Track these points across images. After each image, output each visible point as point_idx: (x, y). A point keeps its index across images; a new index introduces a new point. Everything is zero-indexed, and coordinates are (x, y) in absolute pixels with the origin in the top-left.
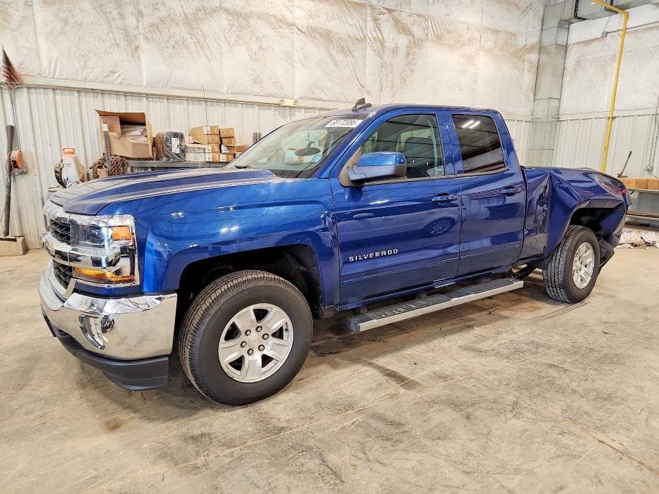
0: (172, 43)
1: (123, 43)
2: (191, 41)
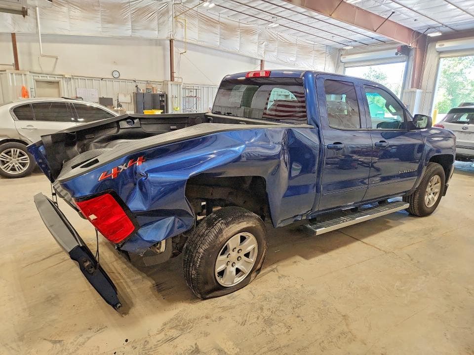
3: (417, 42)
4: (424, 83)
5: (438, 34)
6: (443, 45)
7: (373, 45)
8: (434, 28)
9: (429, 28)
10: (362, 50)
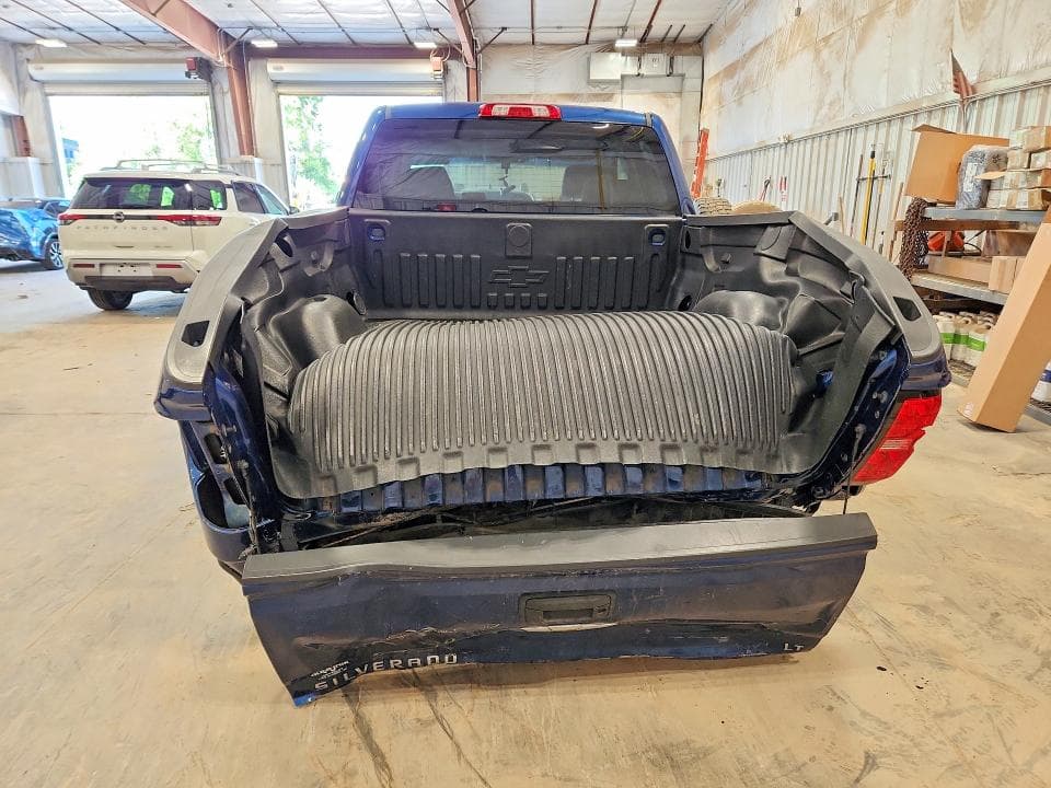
3: (228, 54)
4: (260, 144)
5: (271, 44)
6: (282, 68)
7: (117, 44)
8: (259, 28)
9: (250, 28)
10: (87, 56)
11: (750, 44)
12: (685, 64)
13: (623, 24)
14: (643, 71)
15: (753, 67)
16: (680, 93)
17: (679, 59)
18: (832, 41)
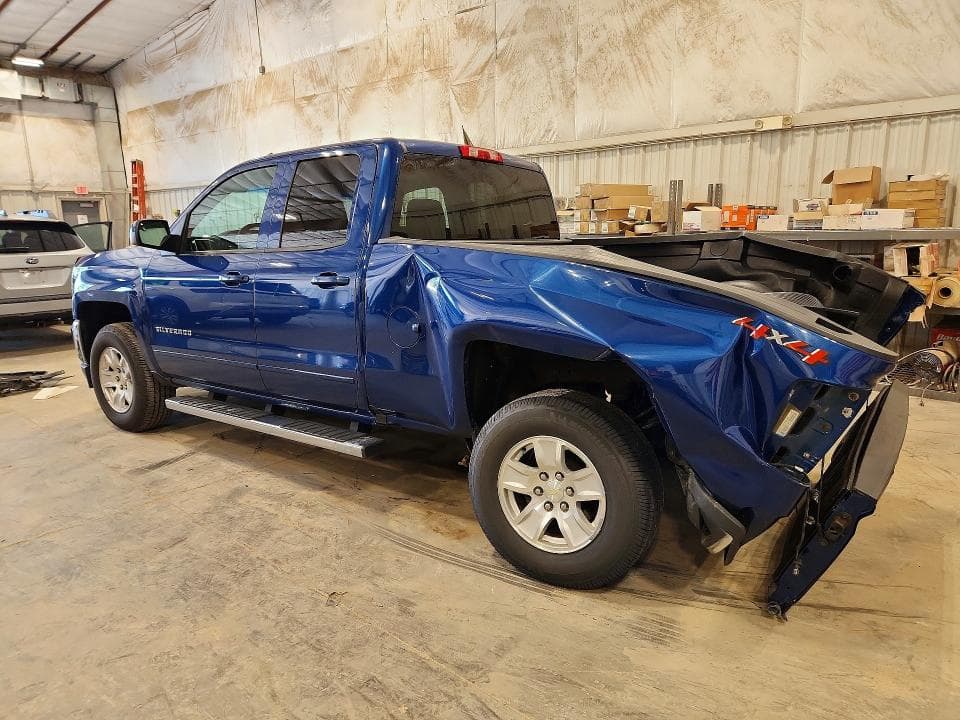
0: (608, 75)
1: (558, 93)
2: (631, 65)
11: (191, 89)
12: (95, 94)
13: (21, 41)
14: (48, 94)
15: (207, 108)
16: (93, 121)
17: (87, 88)
18: (316, 101)
